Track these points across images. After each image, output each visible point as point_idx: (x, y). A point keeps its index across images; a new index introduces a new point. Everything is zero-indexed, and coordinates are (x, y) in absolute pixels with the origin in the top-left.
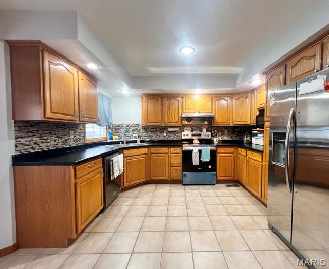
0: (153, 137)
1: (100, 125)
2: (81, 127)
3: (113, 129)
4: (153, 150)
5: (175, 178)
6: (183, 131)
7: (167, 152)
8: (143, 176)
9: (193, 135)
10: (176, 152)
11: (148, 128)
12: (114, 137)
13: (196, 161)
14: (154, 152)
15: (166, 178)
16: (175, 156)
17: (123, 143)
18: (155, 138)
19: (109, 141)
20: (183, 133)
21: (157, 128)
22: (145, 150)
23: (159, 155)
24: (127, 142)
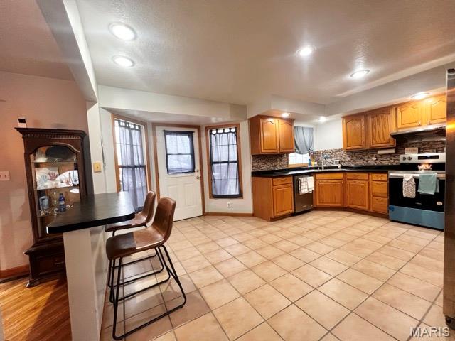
0: (358, 163)
1: (300, 153)
2: (285, 156)
3: (314, 156)
4: (350, 176)
5: (378, 211)
6: (404, 153)
7: (367, 178)
8: (338, 200)
9: (420, 158)
10: (379, 179)
11: (351, 153)
12: (313, 163)
13: (408, 191)
14: (351, 178)
15: (367, 208)
16: (379, 184)
17: (321, 168)
18: (360, 163)
19: (309, 166)
20: (402, 156)
21: (364, 151)
22: (340, 176)
23: (357, 181)
24: (325, 168)
